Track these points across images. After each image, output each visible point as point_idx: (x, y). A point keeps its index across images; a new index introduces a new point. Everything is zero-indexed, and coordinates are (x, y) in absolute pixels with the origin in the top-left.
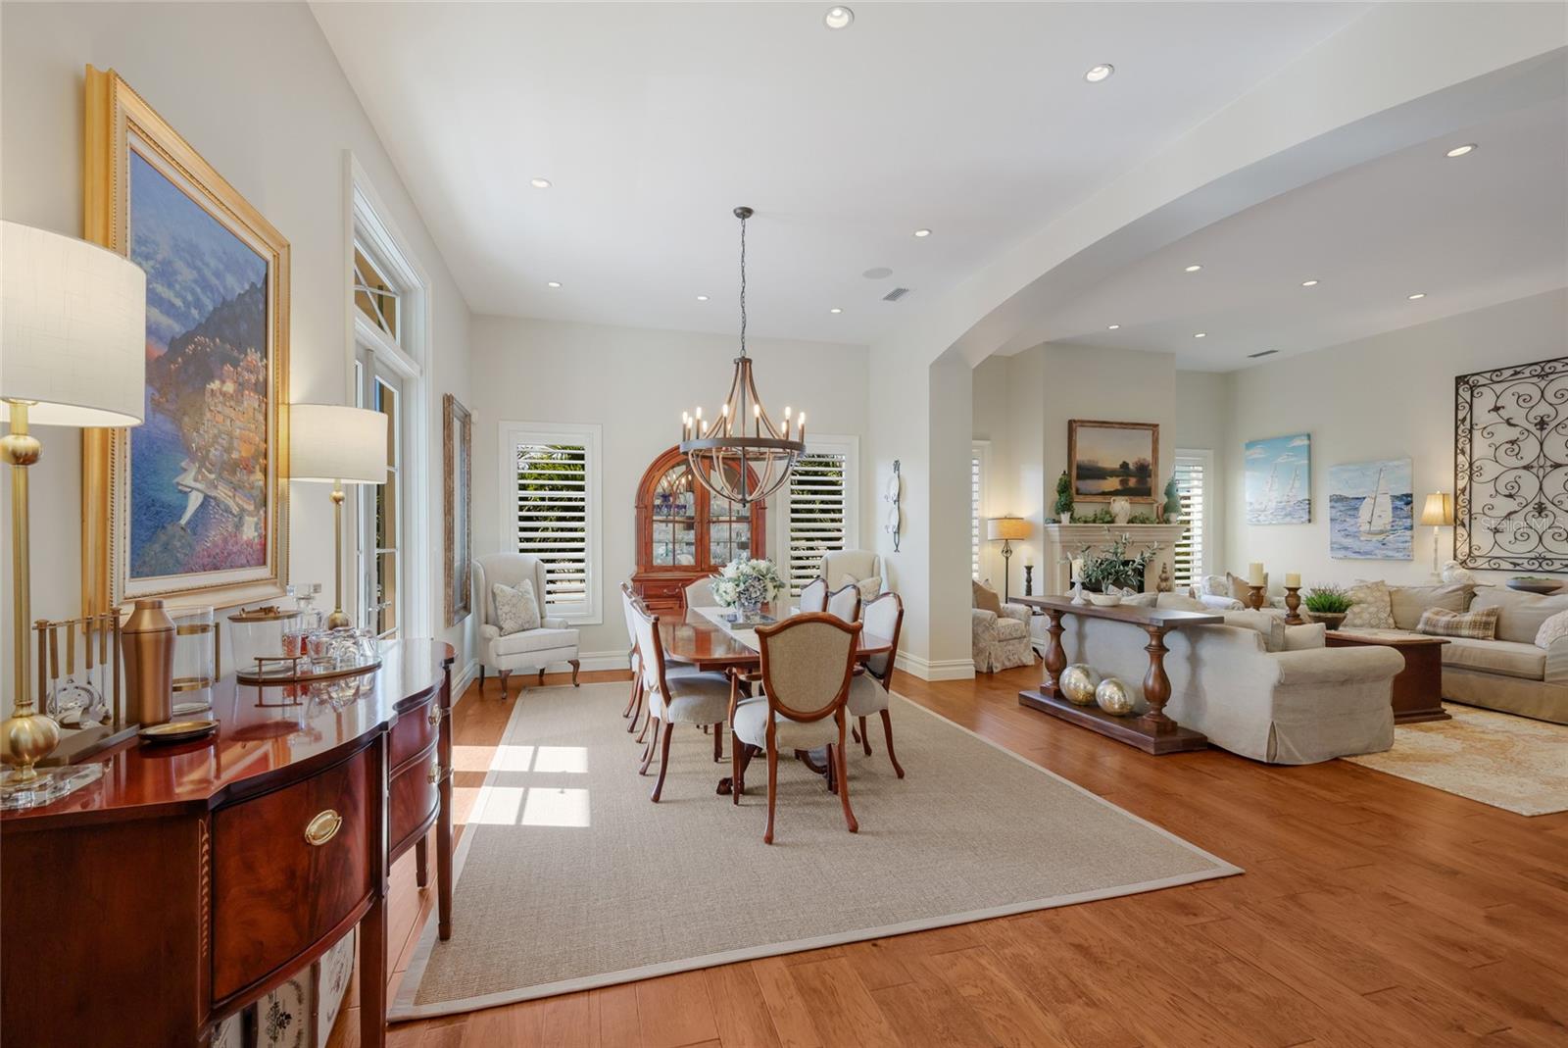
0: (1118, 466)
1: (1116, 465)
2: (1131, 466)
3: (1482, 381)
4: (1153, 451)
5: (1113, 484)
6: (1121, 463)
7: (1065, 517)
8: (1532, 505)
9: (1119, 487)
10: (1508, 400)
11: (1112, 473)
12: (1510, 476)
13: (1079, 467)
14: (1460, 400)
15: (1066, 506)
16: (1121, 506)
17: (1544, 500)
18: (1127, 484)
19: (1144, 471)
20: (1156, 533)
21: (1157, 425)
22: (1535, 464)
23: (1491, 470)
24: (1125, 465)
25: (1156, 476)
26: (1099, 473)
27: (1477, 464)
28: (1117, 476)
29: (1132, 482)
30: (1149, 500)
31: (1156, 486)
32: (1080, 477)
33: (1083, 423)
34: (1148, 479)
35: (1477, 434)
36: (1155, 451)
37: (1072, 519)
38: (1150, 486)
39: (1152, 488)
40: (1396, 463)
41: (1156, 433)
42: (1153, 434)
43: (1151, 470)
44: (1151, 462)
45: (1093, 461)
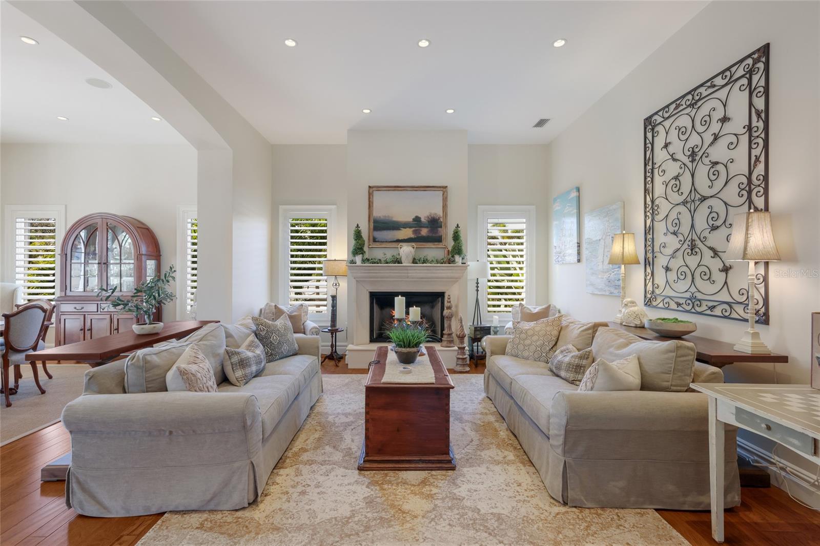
0: (411, 220)
1: (409, 218)
2: (423, 220)
3: (659, 119)
4: (443, 207)
5: (407, 233)
6: (414, 217)
7: (358, 259)
8: (687, 242)
9: (413, 236)
10: (674, 133)
11: (406, 225)
12: (673, 215)
13: (376, 221)
14: (648, 142)
15: (358, 249)
16: (406, 251)
17: (695, 237)
18: (420, 233)
19: (435, 223)
20: (445, 271)
21: (446, 187)
22: (689, 199)
23: (664, 207)
24: (417, 219)
25: (446, 227)
26: (395, 226)
27: (657, 202)
28: (410, 228)
29: (424, 232)
30: (440, 245)
31: (446, 235)
32: (376, 229)
33: (379, 188)
34: (439, 229)
35: (656, 171)
36: (445, 207)
37: (364, 261)
38: (440, 234)
39: (441, 236)
40: (614, 207)
41: (446, 193)
42: (443, 194)
43: (442, 222)
44: (442, 216)
45: (388, 216)
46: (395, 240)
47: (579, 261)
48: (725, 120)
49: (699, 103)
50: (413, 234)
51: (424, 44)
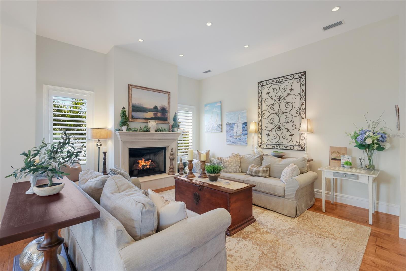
0: (153, 108)
1: (152, 107)
2: (158, 108)
3: (265, 84)
4: (168, 103)
5: (150, 115)
6: (154, 106)
7: (124, 128)
8: (277, 126)
9: (153, 116)
10: (271, 90)
11: (150, 110)
12: (271, 117)
13: (133, 106)
14: (259, 90)
15: (124, 123)
16: (152, 124)
17: (280, 125)
18: (157, 115)
19: (164, 111)
20: (169, 136)
21: (170, 92)
22: (278, 112)
23: (267, 114)
24: (156, 107)
25: (169, 113)
26: (144, 110)
27: (263, 112)
28: (152, 112)
29: (159, 115)
30: (167, 122)
31: (170, 117)
32: (133, 110)
33: (135, 87)
34: (166, 114)
35: (263, 102)
36: (169, 102)
37: (128, 129)
38: (167, 117)
39: (167, 118)
40: (243, 112)
41: (169, 96)
42: (168, 96)
43: (167, 110)
44: (167, 107)
45: (140, 104)
46: (144, 118)
47: (221, 132)
48: (291, 90)
49: (282, 82)
50: (154, 115)
51: (209, 24)
